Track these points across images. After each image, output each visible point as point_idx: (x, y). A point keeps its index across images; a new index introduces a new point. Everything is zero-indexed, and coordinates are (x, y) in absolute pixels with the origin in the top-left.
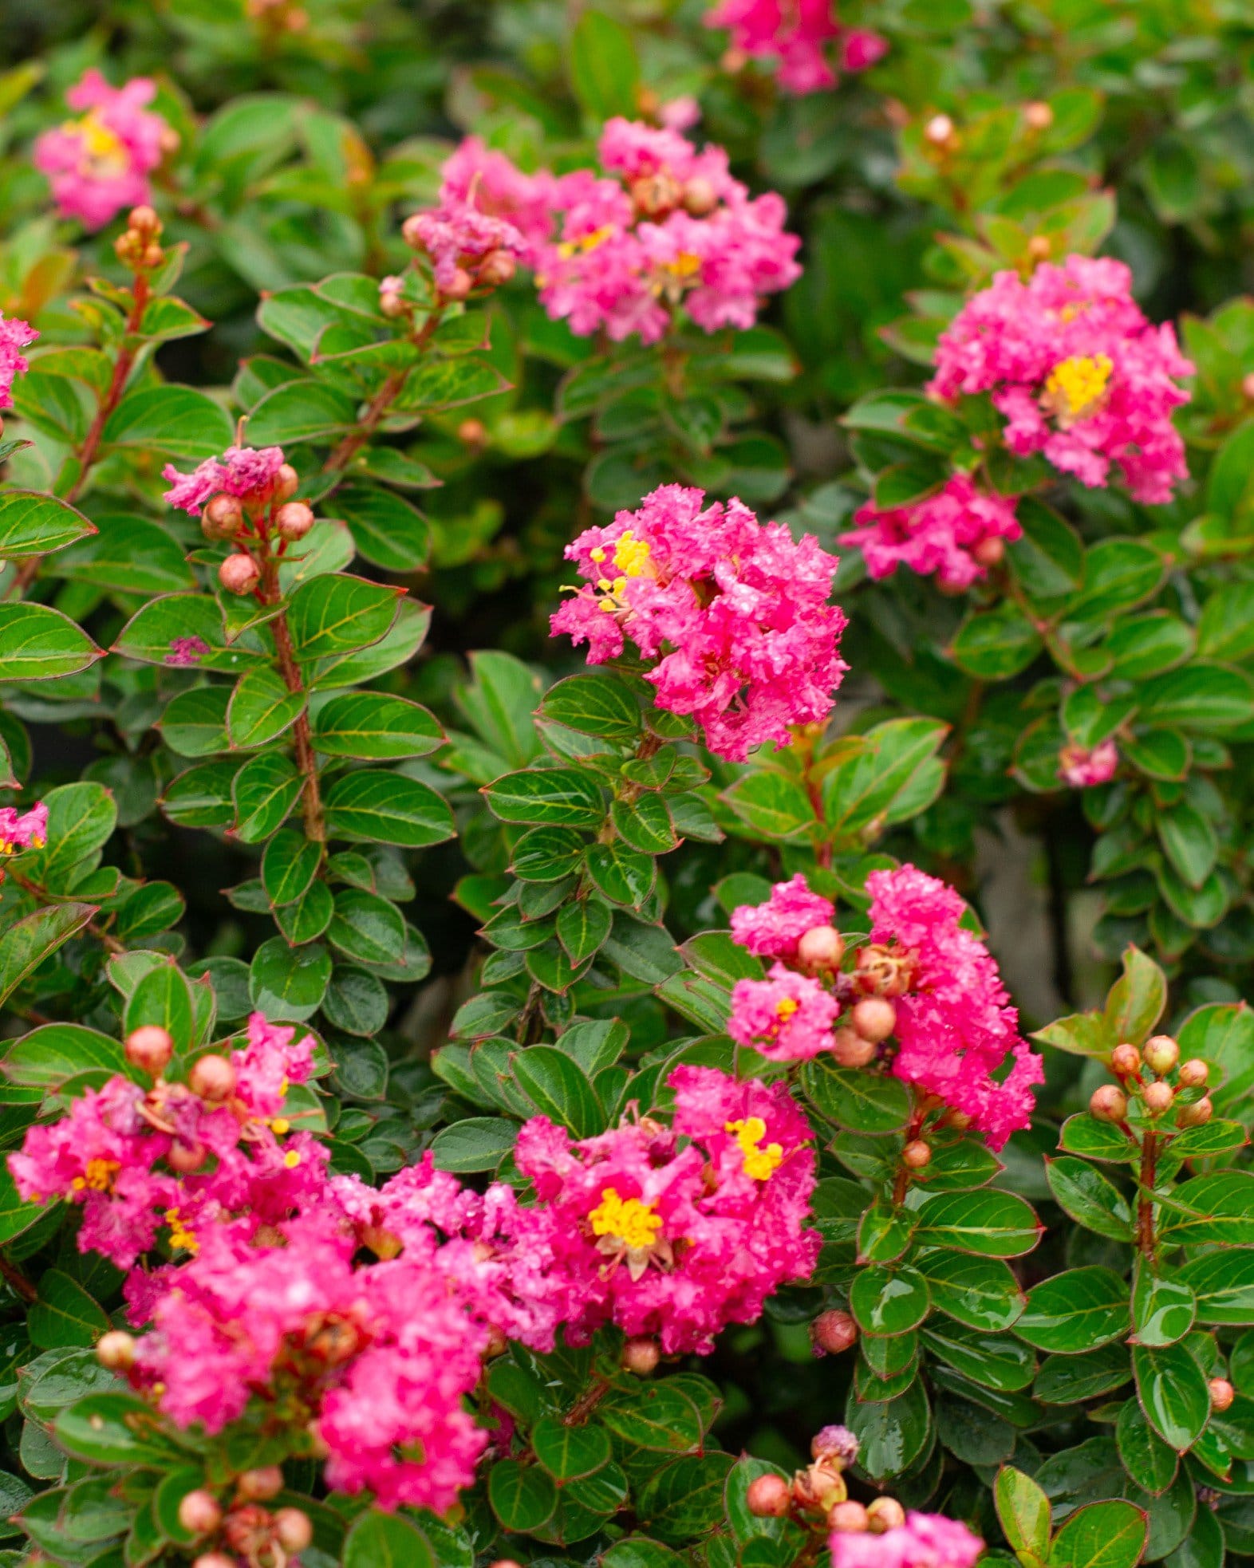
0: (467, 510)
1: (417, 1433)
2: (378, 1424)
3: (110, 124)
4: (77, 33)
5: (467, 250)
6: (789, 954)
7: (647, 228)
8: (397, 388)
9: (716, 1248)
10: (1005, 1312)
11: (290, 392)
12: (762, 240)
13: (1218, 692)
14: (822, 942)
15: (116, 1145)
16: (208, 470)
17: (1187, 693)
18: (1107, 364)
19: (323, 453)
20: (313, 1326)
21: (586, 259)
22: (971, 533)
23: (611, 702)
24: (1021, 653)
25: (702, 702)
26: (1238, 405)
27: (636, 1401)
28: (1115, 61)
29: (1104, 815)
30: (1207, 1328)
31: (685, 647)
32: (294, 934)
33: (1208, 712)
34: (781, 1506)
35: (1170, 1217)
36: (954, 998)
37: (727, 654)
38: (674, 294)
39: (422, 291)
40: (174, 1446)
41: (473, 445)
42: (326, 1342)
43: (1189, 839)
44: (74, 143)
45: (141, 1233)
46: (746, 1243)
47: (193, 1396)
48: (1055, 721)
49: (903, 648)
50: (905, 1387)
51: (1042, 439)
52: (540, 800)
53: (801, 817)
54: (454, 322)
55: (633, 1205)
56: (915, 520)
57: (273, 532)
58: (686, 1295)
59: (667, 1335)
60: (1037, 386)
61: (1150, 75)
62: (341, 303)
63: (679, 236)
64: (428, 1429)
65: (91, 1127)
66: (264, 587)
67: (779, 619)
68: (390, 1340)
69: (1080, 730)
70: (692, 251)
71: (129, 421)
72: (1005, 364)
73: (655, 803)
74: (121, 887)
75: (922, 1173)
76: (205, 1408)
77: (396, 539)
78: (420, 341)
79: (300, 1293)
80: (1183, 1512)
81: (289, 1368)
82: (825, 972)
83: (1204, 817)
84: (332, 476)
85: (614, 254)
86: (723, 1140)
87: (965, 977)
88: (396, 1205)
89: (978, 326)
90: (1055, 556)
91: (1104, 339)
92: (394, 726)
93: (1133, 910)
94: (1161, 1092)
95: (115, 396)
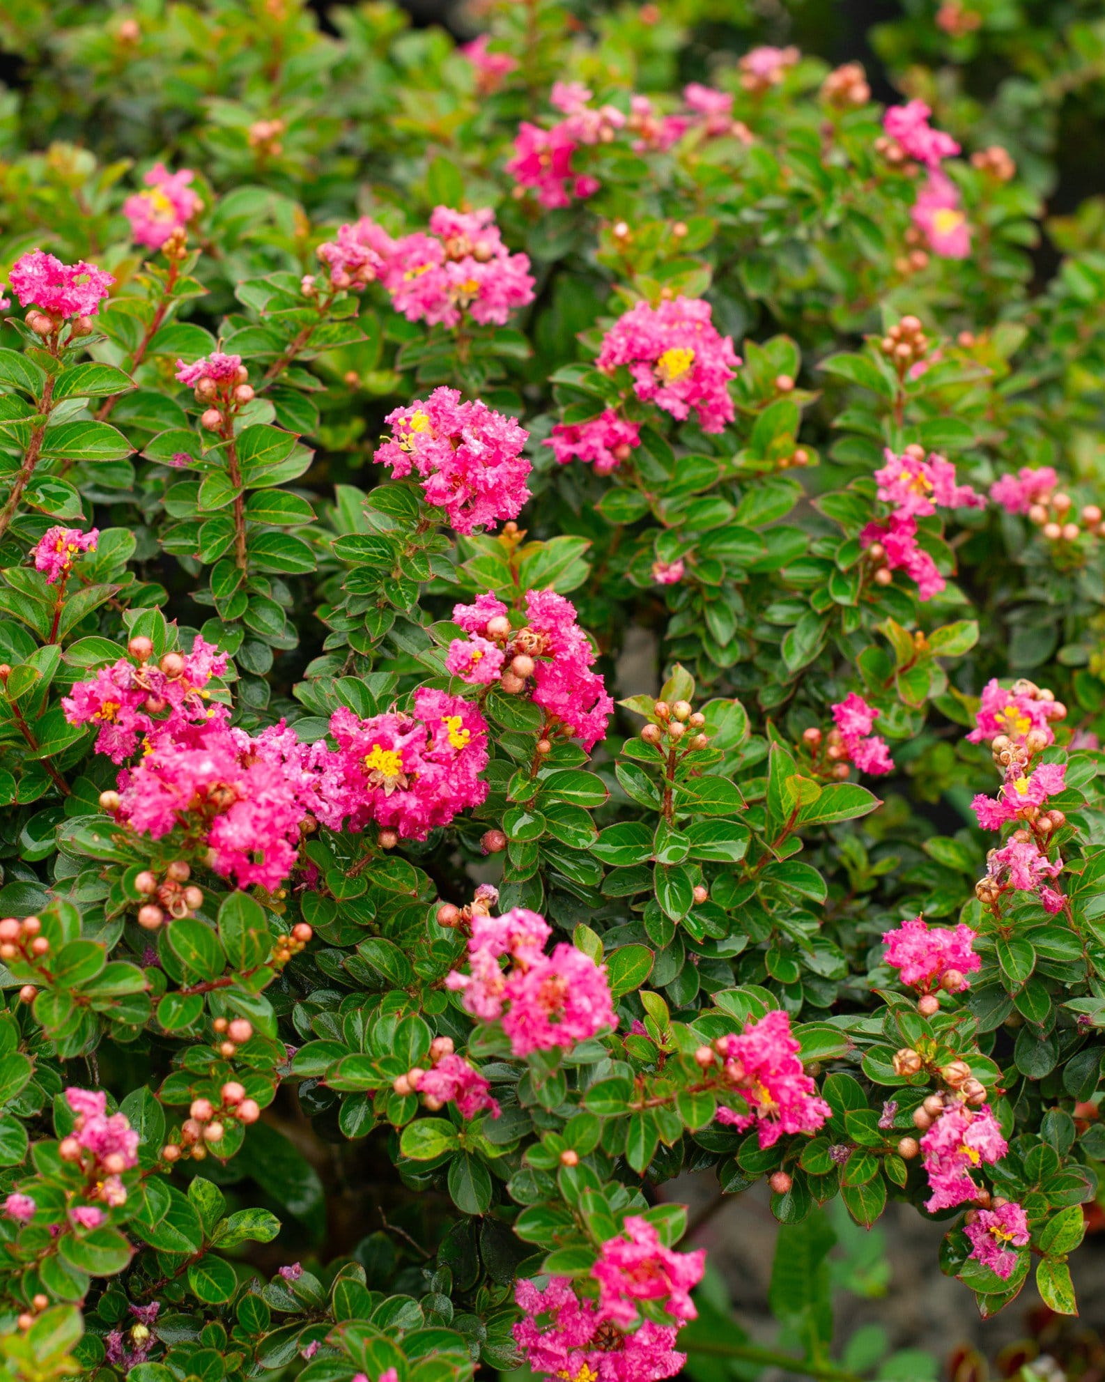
0: (347, 422)
1: (261, 846)
2: (241, 837)
3: (167, 193)
4: (153, 153)
5: (350, 263)
6: (483, 631)
7: (452, 265)
8: (308, 336)
9: (430, 779)
10: (589, 840)
11: (249, 332)
12: (514, 278)
13: (746, 541)
14: (499, 624)
15: (119, 694)
16: (200, 364)
17: (729, 540)
18: (691, 353)
19: (265, 369)
20: (212, 787)
21: (418, 281)
22: (613, 441)
23: (404, 502)
24: (638, 511)
25: (449, 500)
26: (774, 392)
27: (384, 867)
28: (729, 208)
29: (677, 603)
30: (696, 862)
31: (441, 470)
32: (225, 615)
33: (737, 552)
34: (455, 921)
35: (682, 799)
36: (566, 658)
37: (465, 477)
38: (464, 303)
39: (326, 284)
40: (136, 853)
41: (352, 386)
42: (218, 795)
43: (721, 620)
44: (146, 202)
45: (128, 747)
46: (446, 779)
47: (147, 816)
48: (652, 550)
49: (576, 508)
50: (530, 876)
51: (654, 392)
52: (362, 551)
53: (505, 581)
54: (340, 303)
55: (388, 753)
56: (583, 432)
57: (232, 401)
58: (412, 802)
59: (402, 827)
60: (655, 363)
61: (748, 215)
62: (280, 286)
63: (468, 270)
64: (267, 845)
65: (107, 684)
66: (225, 429)
67: (495, 461)
68: (253, 799)
69: (665, 553)
70: (474, 279)
71: (161, 342)
72: (637, 350)
73: (421, 556)
74: (133, 585)
75: (547, 756)
76: (154, 823)
77: (301, 418)
78: (322, 312)
79: (207, 767)
80: (678, 962)
81: (198, 811)
82: (501, 641)
83: (732, 610)
84: (268, 380)
85: (432, 278)
86: (438, 724)
87: (573, 647)
88: (264, 744)
89: (625, 328)
90: (660, 460)
91: (691, 341)
92: (288, 508)
93: (688, 657)
94: (678, 728)
95: (155, 328)
